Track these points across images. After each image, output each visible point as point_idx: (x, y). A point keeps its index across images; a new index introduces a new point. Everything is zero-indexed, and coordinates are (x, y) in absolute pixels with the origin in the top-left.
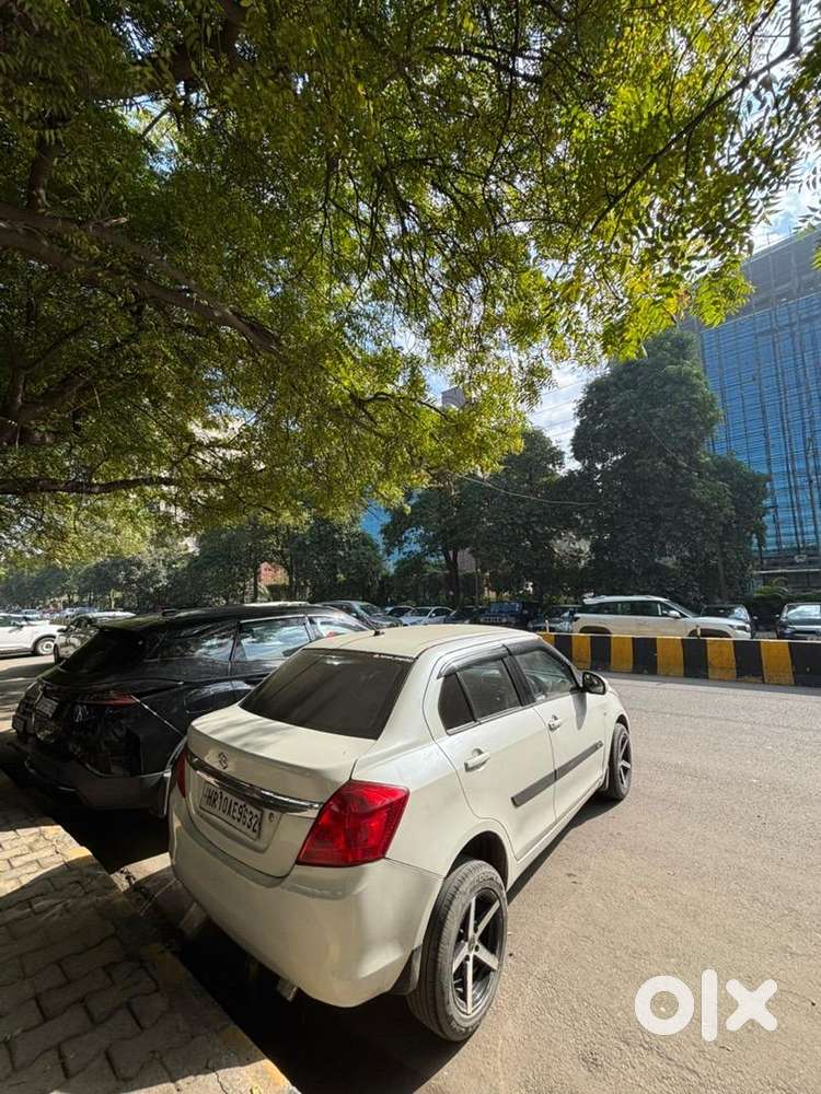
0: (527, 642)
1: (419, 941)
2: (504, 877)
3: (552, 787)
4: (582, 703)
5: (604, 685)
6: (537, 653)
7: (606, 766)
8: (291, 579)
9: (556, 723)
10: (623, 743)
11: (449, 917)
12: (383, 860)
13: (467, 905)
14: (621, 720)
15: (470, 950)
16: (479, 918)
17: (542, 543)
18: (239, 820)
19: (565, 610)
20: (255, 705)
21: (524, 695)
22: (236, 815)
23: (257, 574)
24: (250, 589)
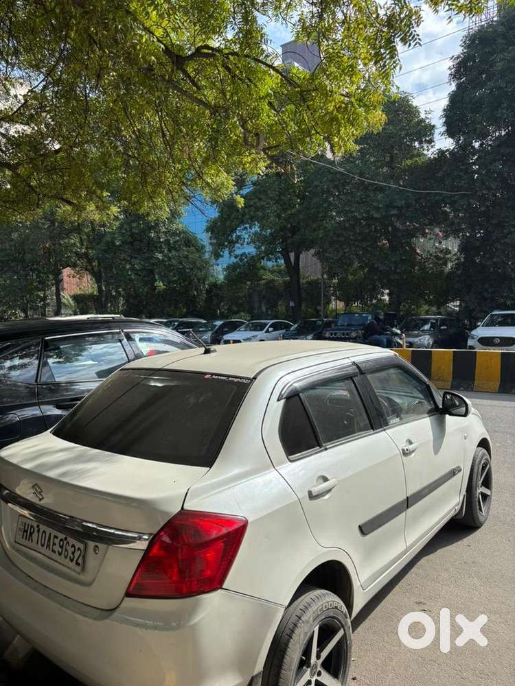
0: (381, 359)
1: (259, 667)
2: (349, 606)
3: (403, 514)
4: (441, 425)
5: (466, 405)
6: (392, 371)
7: (464, 492)
8: (100, 288)
9: (411, 447)
10: (484, 468)
11: (290, 645)
12: (220, 591)
13: (309, 634)
14: (484, 444)
15: (312, 675)
16: (321, 645)
17: (402, 242)
18: (60, 554)
19: (425, 322)
20: (69, 432)
21: (376, 419)
22: (57, 548)
23: (58, 282)
24: (52, 300)
